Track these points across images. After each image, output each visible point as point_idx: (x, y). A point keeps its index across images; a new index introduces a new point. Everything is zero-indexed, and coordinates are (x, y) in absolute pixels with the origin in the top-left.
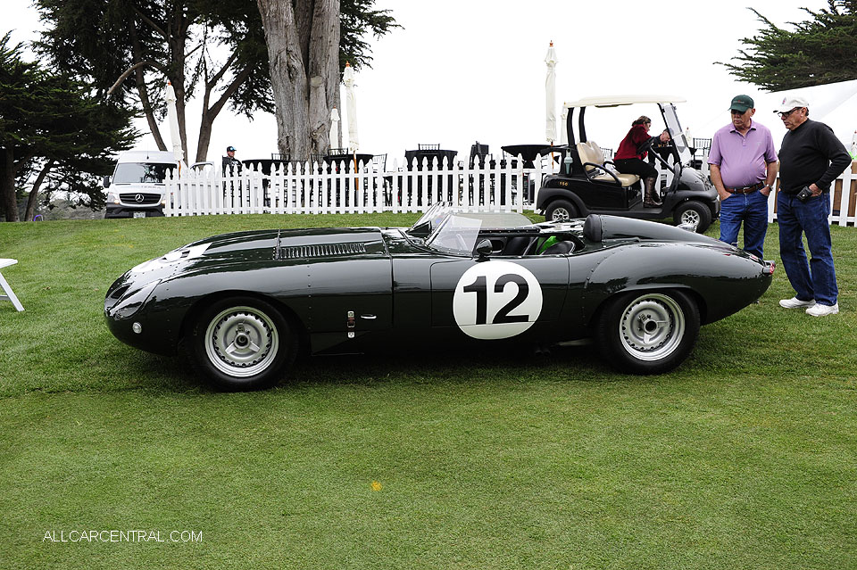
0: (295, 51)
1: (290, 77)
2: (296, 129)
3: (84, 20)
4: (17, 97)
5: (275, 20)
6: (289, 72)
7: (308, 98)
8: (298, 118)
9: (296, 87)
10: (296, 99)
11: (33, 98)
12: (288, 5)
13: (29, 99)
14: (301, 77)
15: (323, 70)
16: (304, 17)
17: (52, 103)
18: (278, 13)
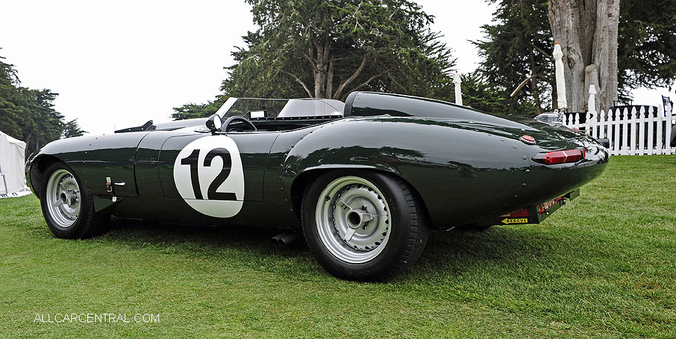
0: (574, 48)
1: (570, 66)
2: (573, 103)
3: (500, 53)
4: (479, 104)
5: (559, 28)
6: (569, 62)
7: (583, 81)
8: (575, 95)
9: (574, 73)
10: (574, 81)
11: (487, 104)
12: (569, 16)
13: (485, 104)
14: (579, 66)
15: (597, 59)
16: (590, 24)
17: (498, 107)
18: (561, 23)
